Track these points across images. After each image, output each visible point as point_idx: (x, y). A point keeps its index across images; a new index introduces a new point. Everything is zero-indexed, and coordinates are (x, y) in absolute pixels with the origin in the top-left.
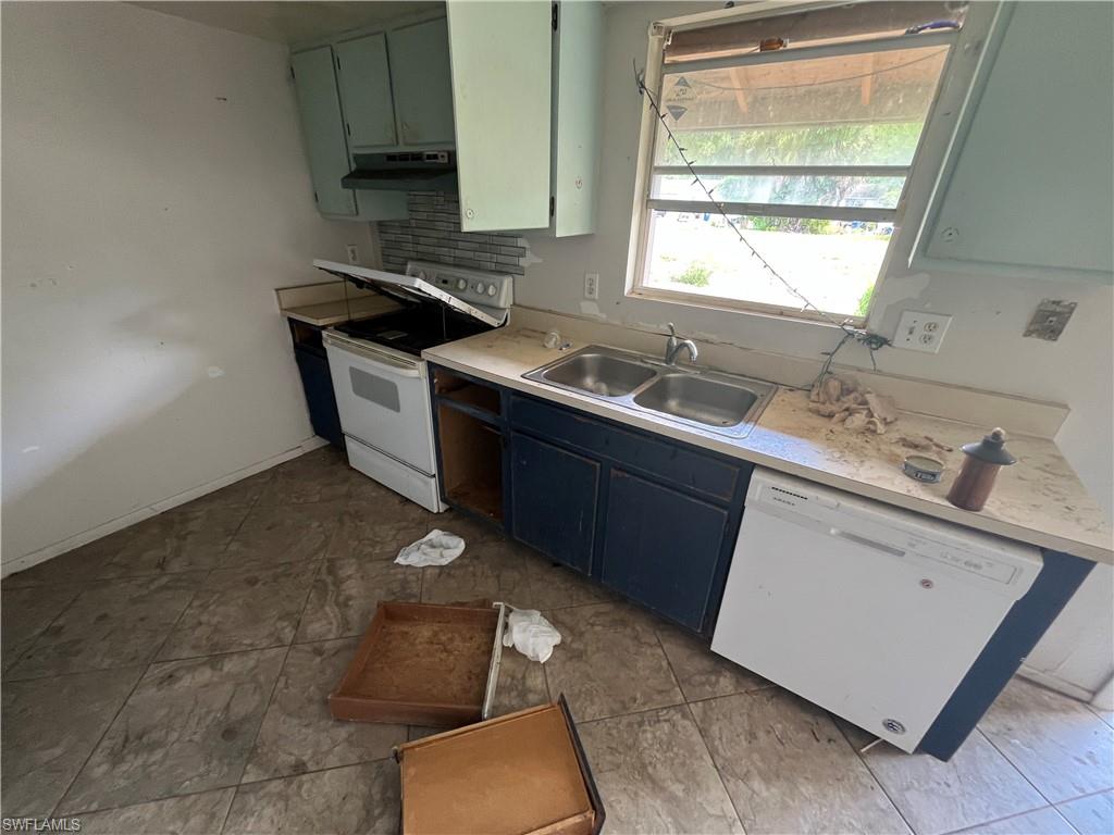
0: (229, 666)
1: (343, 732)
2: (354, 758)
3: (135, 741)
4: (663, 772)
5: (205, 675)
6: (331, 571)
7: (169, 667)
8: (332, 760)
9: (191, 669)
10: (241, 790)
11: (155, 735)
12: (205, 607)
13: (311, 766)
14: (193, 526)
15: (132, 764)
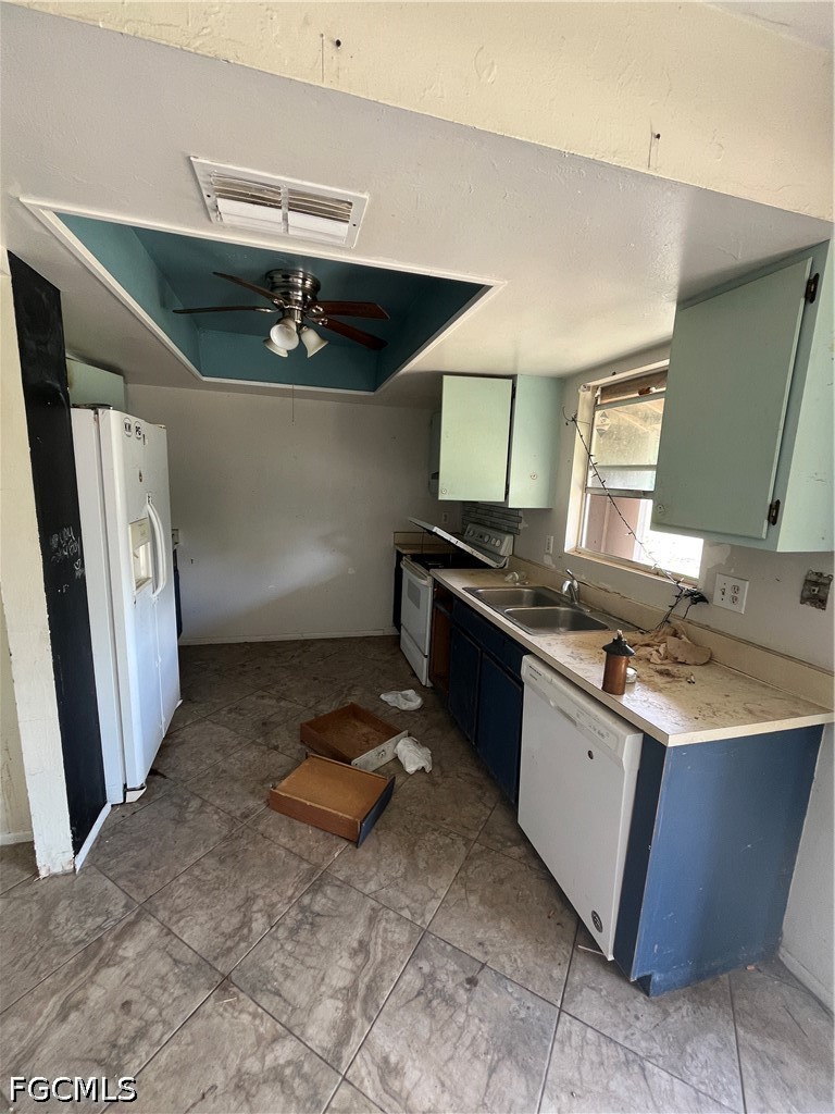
0: (282, 703)
1: (299, 746)
2: (295, 756)
3: (238, 710)
4: (422, 854)
5: (273, 702)
6: (349, 690)
7: (265, 694)
8: (288, 752)
9: (271, 698)
10: (254, 742)
11: (245, 712)
12: (292, 679)
13: (280, 750)
14: (312, 649)
15: (233, 715)
